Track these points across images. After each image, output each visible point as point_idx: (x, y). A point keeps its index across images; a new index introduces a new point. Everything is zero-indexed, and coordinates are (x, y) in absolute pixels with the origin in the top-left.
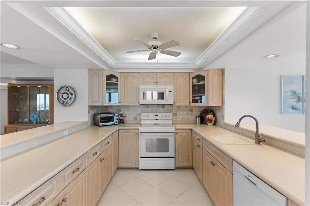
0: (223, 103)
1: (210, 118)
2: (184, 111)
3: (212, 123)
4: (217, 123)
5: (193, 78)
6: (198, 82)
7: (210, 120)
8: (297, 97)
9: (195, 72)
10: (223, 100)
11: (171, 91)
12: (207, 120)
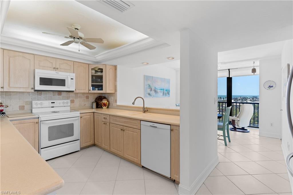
0: (116, 90)
1: (105, 103)
2: (81, 98)
3: (107, 107)
4: (110, 107)
5: (92, 69)
6: (96, 73)
7: (105, 104)
8: (150, 88)
9: (94, 64)
10: (116, 89)
11: (73, 79)
12: (103, 104)
